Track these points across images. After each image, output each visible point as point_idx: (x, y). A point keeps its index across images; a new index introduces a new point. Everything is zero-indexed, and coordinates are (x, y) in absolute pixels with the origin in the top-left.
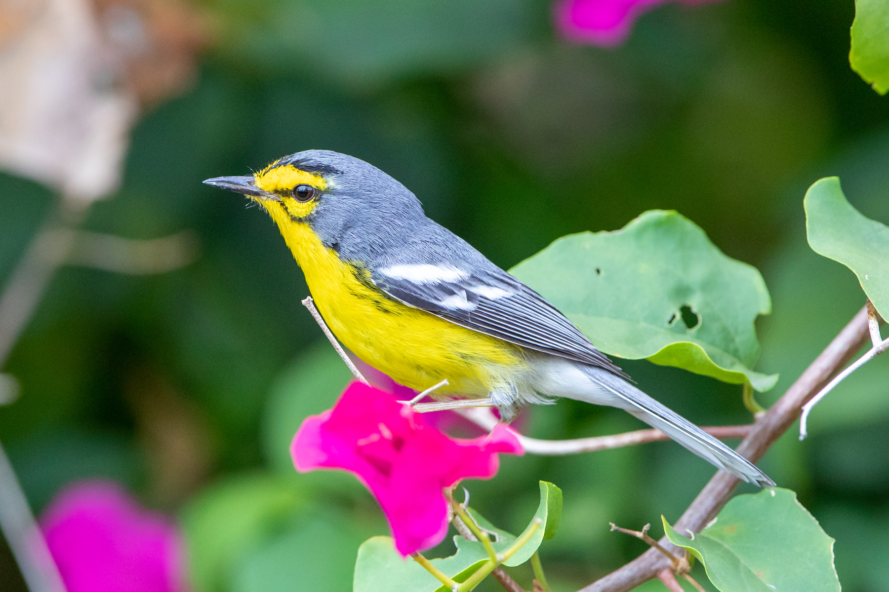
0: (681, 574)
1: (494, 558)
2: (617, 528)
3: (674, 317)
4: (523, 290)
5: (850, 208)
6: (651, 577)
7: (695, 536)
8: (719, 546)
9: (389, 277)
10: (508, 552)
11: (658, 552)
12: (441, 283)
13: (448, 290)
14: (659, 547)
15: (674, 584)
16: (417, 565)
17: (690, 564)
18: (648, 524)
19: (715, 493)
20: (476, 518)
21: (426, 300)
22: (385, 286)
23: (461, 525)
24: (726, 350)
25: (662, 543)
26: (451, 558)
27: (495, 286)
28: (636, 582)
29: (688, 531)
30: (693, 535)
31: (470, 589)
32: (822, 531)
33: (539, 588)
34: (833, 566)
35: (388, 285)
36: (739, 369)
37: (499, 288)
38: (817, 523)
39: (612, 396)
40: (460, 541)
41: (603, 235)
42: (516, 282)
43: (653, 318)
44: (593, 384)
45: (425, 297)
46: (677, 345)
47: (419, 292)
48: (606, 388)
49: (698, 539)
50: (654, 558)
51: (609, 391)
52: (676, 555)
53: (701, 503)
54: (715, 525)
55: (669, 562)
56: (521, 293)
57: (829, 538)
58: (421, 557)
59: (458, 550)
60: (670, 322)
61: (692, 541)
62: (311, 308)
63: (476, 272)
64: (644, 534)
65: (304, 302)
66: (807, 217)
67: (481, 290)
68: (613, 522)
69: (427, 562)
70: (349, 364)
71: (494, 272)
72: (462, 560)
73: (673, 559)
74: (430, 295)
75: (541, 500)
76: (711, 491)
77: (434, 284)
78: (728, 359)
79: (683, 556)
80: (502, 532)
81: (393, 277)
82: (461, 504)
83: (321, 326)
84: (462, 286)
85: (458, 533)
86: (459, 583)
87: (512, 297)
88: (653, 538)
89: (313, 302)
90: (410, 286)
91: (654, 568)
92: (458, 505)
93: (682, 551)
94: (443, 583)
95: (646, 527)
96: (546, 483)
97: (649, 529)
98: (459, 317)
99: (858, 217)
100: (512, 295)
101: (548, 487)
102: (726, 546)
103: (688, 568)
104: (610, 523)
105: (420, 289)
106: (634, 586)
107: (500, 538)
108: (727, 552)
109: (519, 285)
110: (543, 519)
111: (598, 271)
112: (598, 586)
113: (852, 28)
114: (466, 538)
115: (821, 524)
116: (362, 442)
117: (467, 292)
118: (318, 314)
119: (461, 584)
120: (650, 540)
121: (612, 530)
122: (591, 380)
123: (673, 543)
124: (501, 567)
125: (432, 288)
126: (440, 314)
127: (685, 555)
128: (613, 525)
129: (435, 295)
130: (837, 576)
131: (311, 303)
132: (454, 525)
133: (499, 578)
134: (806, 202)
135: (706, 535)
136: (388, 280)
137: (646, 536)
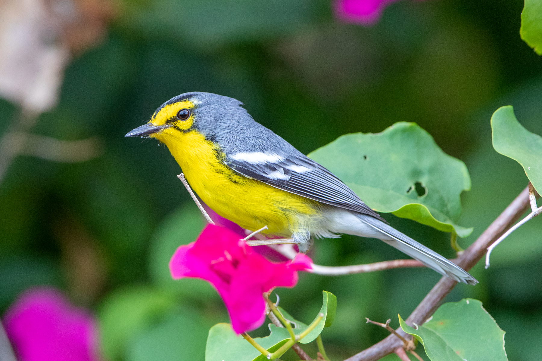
0: (409, 350)
1: (293, 338)
2: (370, 321)
3: (410, 189)
4: (319, 168)
5: (519, 125)
6: (391, 352)
7: (418, 327)
8: (434, 334)
9: (235, 160)
10: (302, 334)
11: (395, 337)
12: (267, 163)
13: (272, 167)
14: (396, 334)
15: (405, 357)
16: (245, 341)
17: (415, 345)
18: (390, 319)
19: (432, 301)
20: (282, 313)
21: (259, 174)
22: (233, 166)
23: (273, 318)
24: (442, 211)
25: (398, 331)
26: (266, 337)
27: (301, 165)
28: (381, 355)
29: (414, 324)
30: (417, 327)
31: (278, 357)
32: (498, 326)
33: (321, 358)
34: (504, 348)
35: (235, 165)
36: (449, 223)
37: (304, 166)
38: (495, 321)
39: (375, 231)
40: (272, 327)
41: (370, 135)
42: (314, 162)
43: (397, 189)
44: (363, 224)
45: (257, 172)
46: (412, 205)
47: (254, 169)
48: (371, 226)
49: (420, 329)
50: (393, 341)
51: (373, 228)
52: (407, 339)
53: (423, 307)
54: (431, 321)
55: (402, 343)
56: (317, 169)
57: (502, 331)
58: (248, 336)
59: (271, 333)
60: (408, 192)
61: (417, 330)
62: (183, 180)
63: (289, 157)
64: (387, 325)
65: (178, 176)
66: (493, 130)
67: (293, 168)
68: (368, 318)
69: (252, 339)
70: (206, 215)
71: (300, 157)
72: (273, 339)
73: (405, 341)
74: (261, 171)
75: (324, 303)
76: (429, 300)
77: (263, 164)
78: (443, 217)
79: (411, 340)
80: (298, 322)
81: (237, 160)
82: (274, 304)
83: (189, 192)
84: (281, 165)
85: (271, 322)
86: (272, 353)
87: (312, 171)
88: (393, 328)
89: (184, 176)
90: (248, 165)
91: (392, 347)
92: (273, 305)
93: (410, 337)
94: (262, 352)
95: (388, 321)
96: (327, 292)
97: (390, 322)
98: (279, 184)
99: (524, 131)
100: (312, 170)
101: (328, 295)
102: (438, 334)
103: (414, 347)
104: (366, 318)
105: (255, 168)
106: (380, 358)
107: (297, 326)
108: (438, 338)
109: (316, 165)
110: (325, 314)
111: (365, 157)
112: (358, 357)
113: (522, 14)
114: (276, 326)
115: (497, 322)
116: (213, 262)
117: (284, 169)
118: (187, 184)
119: (272, 354)
120: (391, 329)
121: (367, 322)
122: (362, 221)
123: (405, 332)
124: (298, 344)
125: (262, 166)
126: (268, 182)
127: (412, 339)
128: (368, 319)
129: (264, 171)
130: (506, 355)
131: (183, 177)
132: (269, 317)
133: (296, 351)
134: (492, 121)
135: (426, 327)
136: (235, 162)
137: (388, 326)
